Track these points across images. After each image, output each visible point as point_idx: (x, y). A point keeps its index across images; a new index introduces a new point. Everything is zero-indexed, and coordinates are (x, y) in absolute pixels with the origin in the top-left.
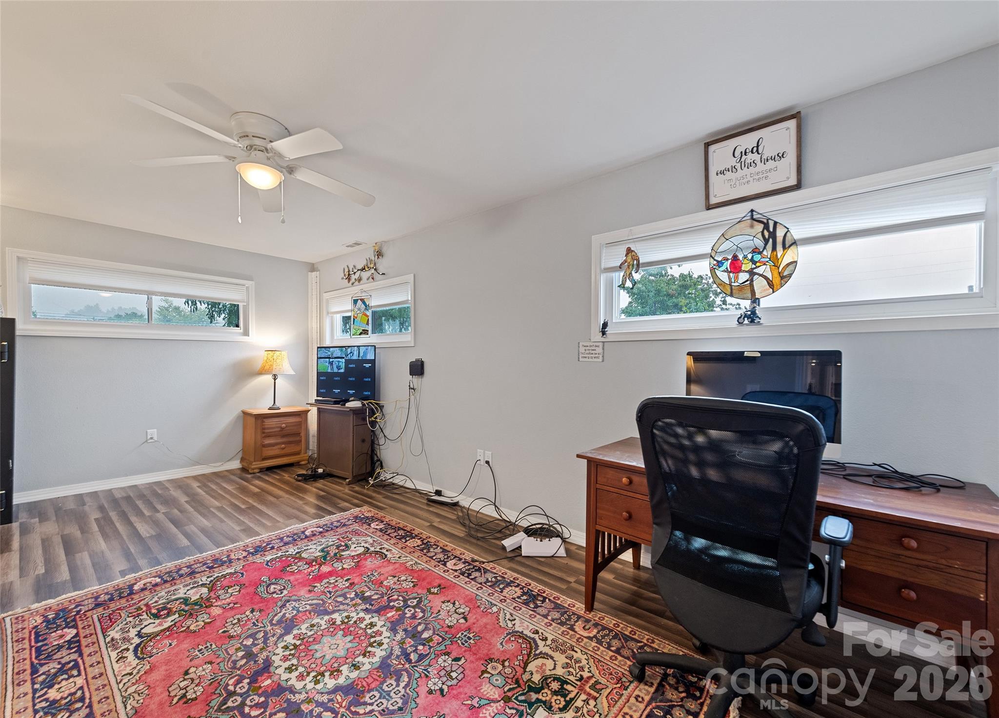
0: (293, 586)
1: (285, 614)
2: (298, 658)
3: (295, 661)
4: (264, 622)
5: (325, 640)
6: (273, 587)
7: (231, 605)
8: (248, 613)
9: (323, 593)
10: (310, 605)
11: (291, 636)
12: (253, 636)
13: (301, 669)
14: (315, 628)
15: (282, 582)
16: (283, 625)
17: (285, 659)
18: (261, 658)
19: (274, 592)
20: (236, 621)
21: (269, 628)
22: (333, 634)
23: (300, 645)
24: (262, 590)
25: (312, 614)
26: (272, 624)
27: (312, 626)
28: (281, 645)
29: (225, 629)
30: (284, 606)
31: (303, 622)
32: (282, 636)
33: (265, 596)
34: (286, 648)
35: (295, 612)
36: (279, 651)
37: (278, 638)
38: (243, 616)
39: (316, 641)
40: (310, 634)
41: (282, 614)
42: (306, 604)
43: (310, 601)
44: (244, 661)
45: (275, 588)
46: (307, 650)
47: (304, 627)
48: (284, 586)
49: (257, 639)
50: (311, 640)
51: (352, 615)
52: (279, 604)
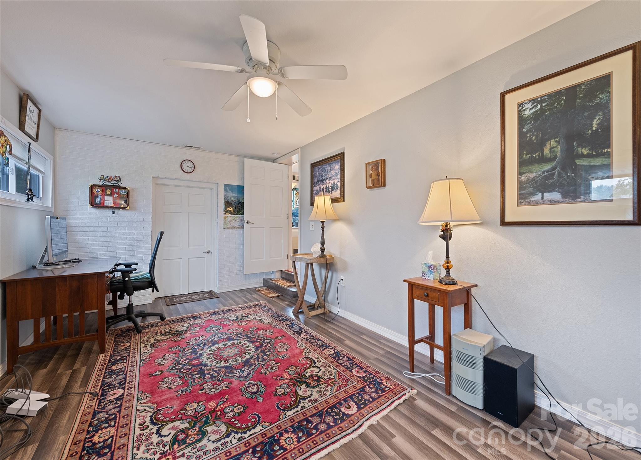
0: (240, 390)
1: (248, 369)
2: (245, 349)
3: (246, 349)
4: (259, 366)
5: (232, 355)
6: (254, 390)
7: (278, 378)
8: (268, 372)
9: (223, 381)
10: (234, 373)
11: (246, 358)
12: (264, 360)
13: (245, 346)
14: (235, 360)
15: (248, 395)
16: (249, 363)
17: (250, 350)
18: (259, 351)
19: (253, 385)
20: (274, 368)
21: (256, 363)
22: (228, 356)
23: (243, 354)
24: (261, 388)
25: (234, 368)
26: (255, 364)
27: (236, 361)
28: (251, 355)
29: (278, 365)
30: (249, 374)
31: (239, 364)
32: (251, 358)
33: (259, 383)
34: (249, 354)
35: (243, 369)
36: (252, 353)
37: (252, 357)
38: (270, 371)
39: (236, 355)
40: (238, 358)
41: (250, 369)
42: (236, 374)
43: (233, 375)
44: (266, 351)
45: (253, 389)
46: (241, 352)
47: (240, 361)
48: (247, 390)
49: (262, 358)
50: (238, 355)
51: (215, 364)
52: (251, 376)
